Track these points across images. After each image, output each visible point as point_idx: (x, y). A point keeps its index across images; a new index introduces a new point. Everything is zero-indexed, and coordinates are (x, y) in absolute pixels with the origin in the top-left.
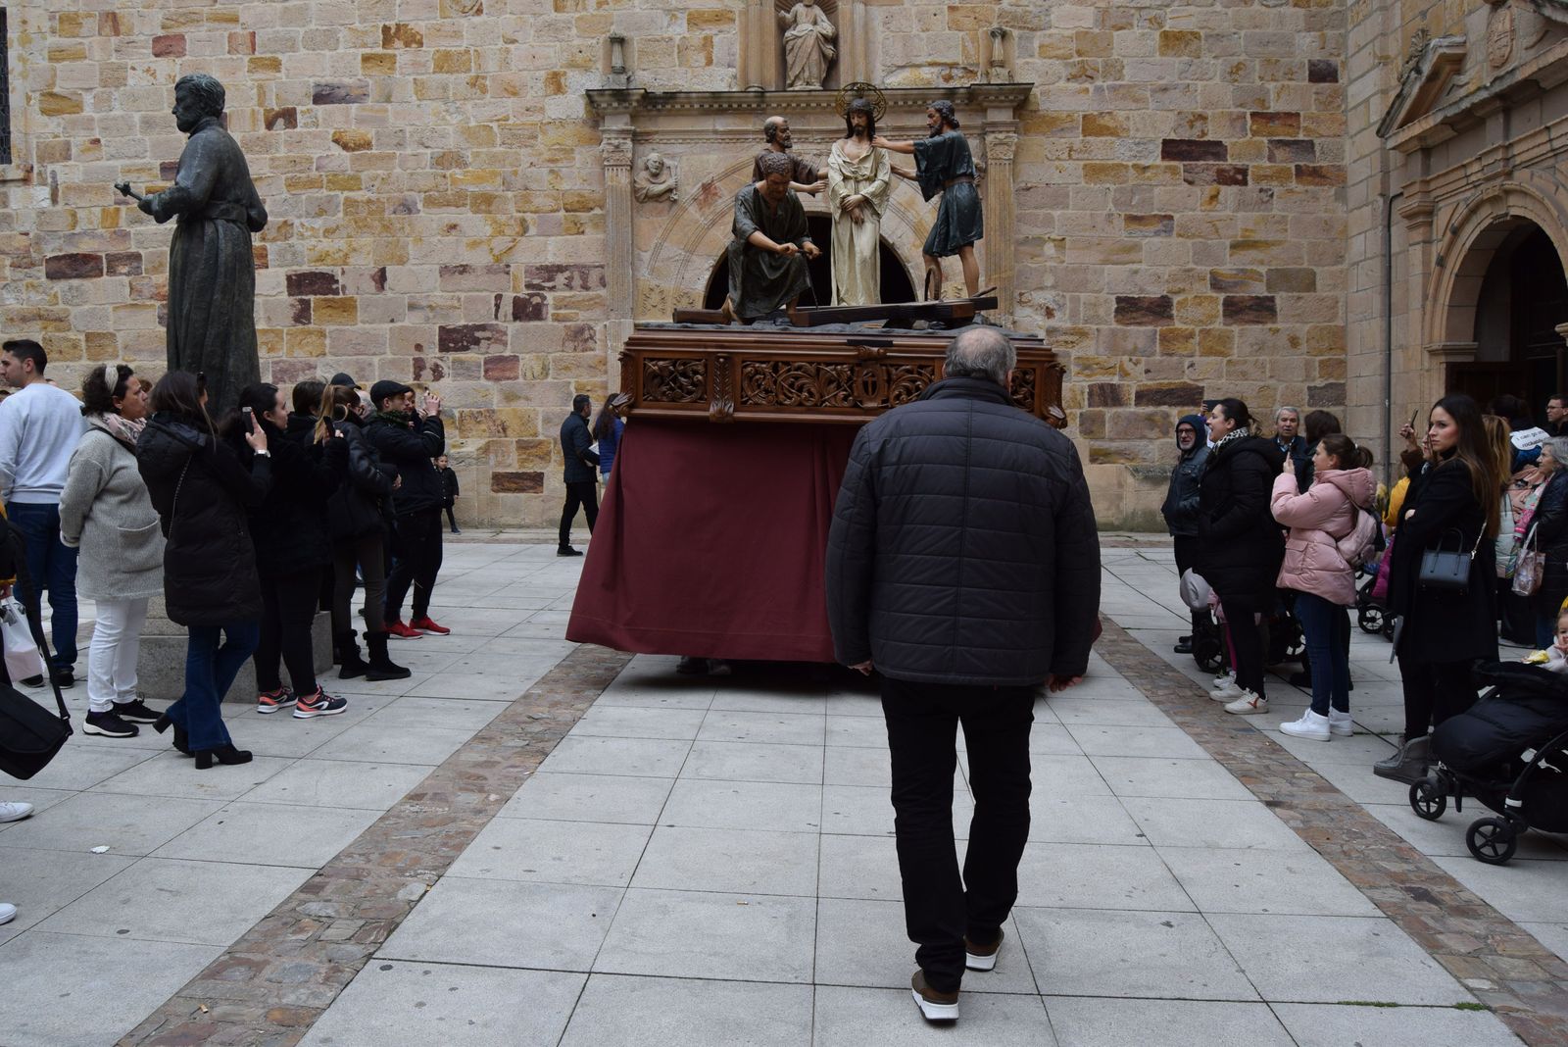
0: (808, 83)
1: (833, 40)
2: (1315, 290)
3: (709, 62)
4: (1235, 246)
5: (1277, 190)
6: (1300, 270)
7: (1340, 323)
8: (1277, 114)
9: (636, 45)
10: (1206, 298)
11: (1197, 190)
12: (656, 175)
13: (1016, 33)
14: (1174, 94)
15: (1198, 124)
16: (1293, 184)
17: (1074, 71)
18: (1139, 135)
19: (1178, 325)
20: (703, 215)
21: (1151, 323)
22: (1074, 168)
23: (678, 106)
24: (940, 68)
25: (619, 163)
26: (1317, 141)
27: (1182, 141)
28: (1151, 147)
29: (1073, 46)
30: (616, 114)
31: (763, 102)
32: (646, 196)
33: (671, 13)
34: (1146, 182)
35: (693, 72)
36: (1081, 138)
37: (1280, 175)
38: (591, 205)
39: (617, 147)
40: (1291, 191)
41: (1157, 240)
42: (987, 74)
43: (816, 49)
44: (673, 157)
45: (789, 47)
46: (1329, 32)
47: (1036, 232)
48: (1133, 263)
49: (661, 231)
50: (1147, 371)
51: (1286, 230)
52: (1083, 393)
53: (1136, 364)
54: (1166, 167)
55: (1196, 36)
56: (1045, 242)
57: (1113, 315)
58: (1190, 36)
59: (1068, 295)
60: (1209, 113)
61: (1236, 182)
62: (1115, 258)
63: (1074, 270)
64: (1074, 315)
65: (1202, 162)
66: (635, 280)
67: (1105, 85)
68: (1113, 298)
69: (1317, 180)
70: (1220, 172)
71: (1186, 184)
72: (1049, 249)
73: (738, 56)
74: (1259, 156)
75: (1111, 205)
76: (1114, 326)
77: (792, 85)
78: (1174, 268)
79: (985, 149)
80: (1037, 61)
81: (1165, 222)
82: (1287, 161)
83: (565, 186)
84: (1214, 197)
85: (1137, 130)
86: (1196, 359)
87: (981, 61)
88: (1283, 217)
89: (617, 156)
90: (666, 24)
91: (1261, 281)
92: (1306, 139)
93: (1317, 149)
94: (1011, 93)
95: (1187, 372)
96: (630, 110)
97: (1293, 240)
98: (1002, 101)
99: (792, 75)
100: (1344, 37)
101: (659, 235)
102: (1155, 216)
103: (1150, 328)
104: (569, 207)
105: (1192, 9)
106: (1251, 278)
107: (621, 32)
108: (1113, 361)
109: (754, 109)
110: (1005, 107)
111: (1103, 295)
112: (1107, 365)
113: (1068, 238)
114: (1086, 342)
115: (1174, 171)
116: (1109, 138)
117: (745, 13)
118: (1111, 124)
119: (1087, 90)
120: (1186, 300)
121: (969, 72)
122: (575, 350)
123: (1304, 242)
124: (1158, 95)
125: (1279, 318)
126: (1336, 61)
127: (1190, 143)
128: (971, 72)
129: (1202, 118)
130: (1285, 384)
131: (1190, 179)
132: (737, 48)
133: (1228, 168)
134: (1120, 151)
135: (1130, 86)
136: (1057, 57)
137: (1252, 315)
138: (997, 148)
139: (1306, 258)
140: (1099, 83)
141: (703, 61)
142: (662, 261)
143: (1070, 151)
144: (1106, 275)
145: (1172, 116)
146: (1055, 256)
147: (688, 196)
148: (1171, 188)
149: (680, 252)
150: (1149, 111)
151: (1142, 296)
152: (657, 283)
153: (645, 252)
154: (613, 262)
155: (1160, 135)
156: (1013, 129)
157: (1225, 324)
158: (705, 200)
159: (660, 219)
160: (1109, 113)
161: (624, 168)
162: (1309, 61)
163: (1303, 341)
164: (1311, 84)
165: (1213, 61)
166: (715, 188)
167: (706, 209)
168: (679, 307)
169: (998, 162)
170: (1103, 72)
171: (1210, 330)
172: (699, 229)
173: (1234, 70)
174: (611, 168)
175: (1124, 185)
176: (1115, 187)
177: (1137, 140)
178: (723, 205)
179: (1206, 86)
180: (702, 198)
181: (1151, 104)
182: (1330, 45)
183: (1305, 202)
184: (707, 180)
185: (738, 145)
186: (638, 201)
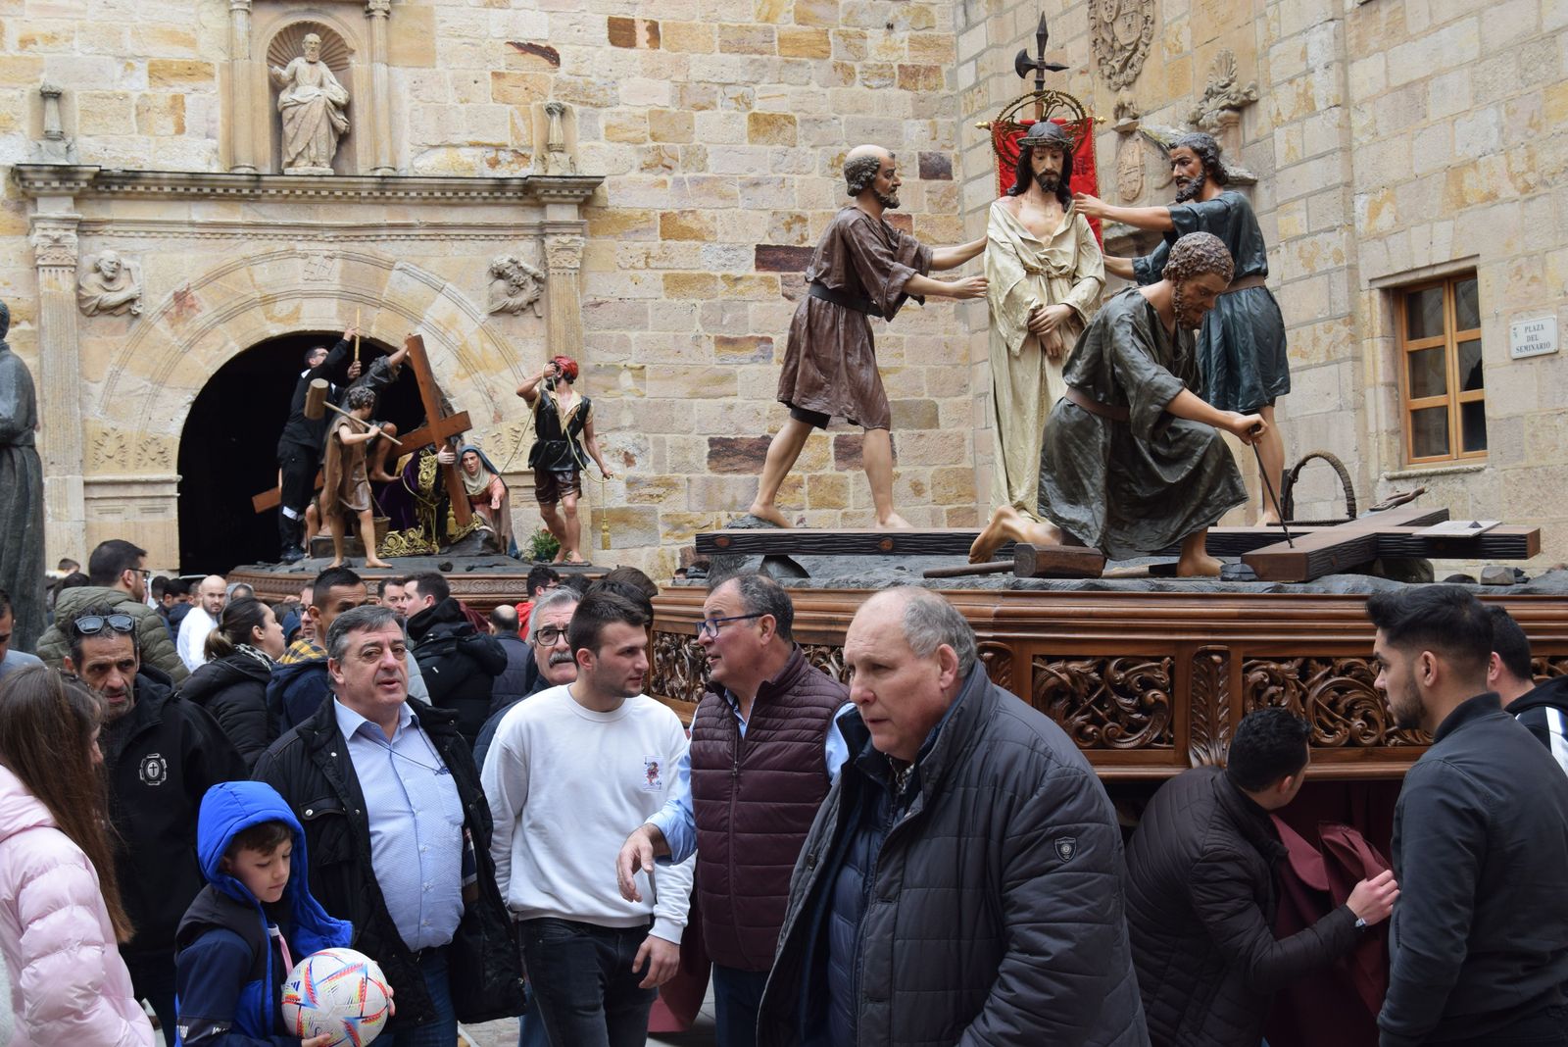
0: (314, 163)
1: (346, 109)
2: (938, 426)
3: (181, 129)
6: (920, 403)
7: (967, 464)
9: (76, 103)
12: (110, 280)
13: (576, 109)
14: (764, 190)
15: (796, 227)
17: (649, 159)
18: (728, 239)
20: (176, 333)
21: (751, 470)
22: (653, 279)
23: (141, 189)
24: (484, 150)
25: (58, 262)
27: (778, 248)
28: (743, 253)
29: (647, 128)
30: (55, 194)
31: (258, 188)
32: (97, 307)
33: (127, 63)
34: (739, 297)
35: (157, 141)
36: (660, 241)
39: (57, 241)
41: (755, 367)
42: (544, 159)
43: (325, 120)
44: (132, 255)
45: (287, 115)
46: (940, 120)
47: (609, 358)
48: (727, 396)
49: (117, 355)
51: (902, 356)
52: (674, 559)
54: (762, 279)
55: (790, 120)
56: (621, 370)
57: (706, 460)
58: (783, 121)
59: (651, 437)
60: (809, 213)
62: (704, 390)
63: (658, 407)
64: (659, 461)
66: (84, 421)
67: (686, 176)
68: (705, 439)
71: (785, 299)
72: (626, 380)
73: (219, 124)
75: (698, 326)
76: (708, 474)
77: (291, 164)
79: (544, 253)
80: (603, 144)
81: (763, 346)
85: (726, 233)
86: (806, 513)
87: (534, 143)
88: (898, 339)
89: (55, 252)
90: (117, 76)
94: (577, 188)
96: (76, 191)
97: (911, 366)
98: (565, 196)
99: (292, 151)
100: (957, 126)
101: (114, 360)
102: (750, 338)
103: (751, 476)
105: (785, 88)
107: (56, 85)
108: (709, 518)
109: (246, 196)
110: (569, 204)
111: (693, 436)
112: (702, 524)
113: (648, 366)
114: (675, 496)
115: (770, 283)
116: (693, 242)
117: (230, 67)
118: (695, 225)
119: (665, 183)
121: (520, 156)
123: (923, 368)
124: (750, 191)
126: (950, 154)
127: (788, 249)
128: (523, 155)
129: (800, 219)
131: (789, 293)
132: (218, 113)
134: (705, 259)
135: (716, 179)
136: (628, 141)
138: (560, 254)
139: (926, 388)
140: (678, 174)
141: (172, 129)
142: (120, 396)
143: (647, 258)
144: (695, 411)
145: (766, 216)
146: (633, 387)
147: (155, 309)
148: (769, 304)
149: (145, 383)
150: (739, 210)
151: (739, 436)
152: (113, 424)
153: (96, 382)
154: (54, 398)
155: (752, 240)
156: (579, 230)
157: (837, 469)
158: (179, 314)
159: (116, 338)
160: (691, 211)
161: (66, 270)
162: (920, 154)
163: (928, 488)
164: (923, 181)
165: (810, 151)
166: (192, 298)
167: (180, 327)
168: (146, 457)
169: (561, 271)
170: (683, 161)
171: (820, 477)
172: (172, 353)
173: (835, 163)
174: (47, 269)
175: (713, 301)
176: (702, 303)
177: (726, 246)
178: (204, 322)
179: (803, 181)
180: (173, 311)
181: (740, 202)
182: (942, 135)
183: (922, 322)
184: (180, 287)
185: (223, 241)
186: (84, 314)
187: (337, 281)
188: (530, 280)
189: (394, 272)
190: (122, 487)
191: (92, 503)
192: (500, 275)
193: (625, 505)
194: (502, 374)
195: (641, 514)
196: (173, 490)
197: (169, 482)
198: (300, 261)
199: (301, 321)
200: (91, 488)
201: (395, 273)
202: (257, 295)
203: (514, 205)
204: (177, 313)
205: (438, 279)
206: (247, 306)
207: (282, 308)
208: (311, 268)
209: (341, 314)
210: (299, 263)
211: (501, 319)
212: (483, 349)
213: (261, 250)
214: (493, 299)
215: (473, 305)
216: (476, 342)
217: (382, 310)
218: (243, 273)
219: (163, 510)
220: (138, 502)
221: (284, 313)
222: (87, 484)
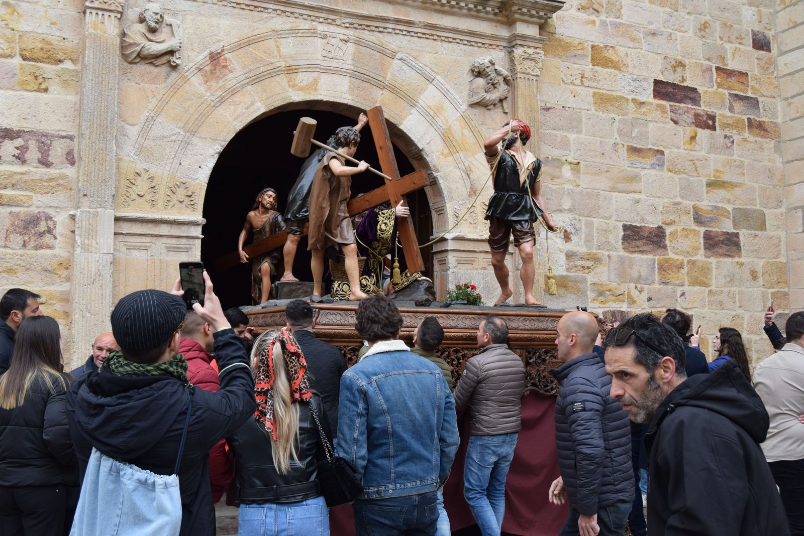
2: (765, 230)
4: (710, 185)
5: (736, 138)
6: (755, 211)
7: (782, 259)
8: (734, 71)
10: (692, 230)
11: (679, 129)
12: (153, 31)
15: (679, 70)
16: (746, 134)
17: (584, 2)
18: (636, 72)
19: (671, 255)
20: (209, 88)
21: (650, 252)
22: (586, 94)
25: (106, 6)
26: (760, 99)
27: (668, 84)
28: (645, 84)
32: (138, 55)
34: (643, 117)
36: (591, 66)
37: (737, 125)
38: (60, 56)
40: (745, 140)
41: (653, 172)
44: (175, 12)
46: (764, 10)
47: (557, 153)
48: (635, 192)
49: (154, 102)
50: (650, 299)
51: (744, 175)
53: (640, 292)
54: (658, 106)
56: (563, 164)
57: (620, 241)
59: (583, 219)
60: (686, 61)
61: (708, 127)
62: (620, 186)
63: (588, 195)
64: (589, 241)
65: (682, 105)
66: (119, 160)
67: (608, 20)
68: (620, 225)
69: (762, 132)
70: (697, 116)
71: (672, 123)
72: (566, 171)
74: (722, 106)
75: (616, 135)
76: (622, 253)
78: (666, 200)
79: (512, 61)
81: (658, 156)
82: (742, 113)
83: (24, 26)
84: (693, 138)
85: (635, 67)
86: (686, 288)
88: (742, 162)
91: (729, 218)
92: (754, 96)
93: (761, 105)
94: (542, 10)
95: (679, 300)
97: (749, 183)
100: (774, 15)
101: (151, 106)
102: (650, 149)
103: (650, 256)
104: (27, 54)
106: (722, 215)
108: (623, 288)
110: (533, 23)
111: (612, 221)
112: (618, 293)
113: (582, 163)
114: (600, 268)
115: (663, 109)
116: (613, 70)
118: (614, 58)
119: (594, 22)
120: (676, 231)
122: (24, 245)
124: (650, 38)
125: (743, 252)
126: (770, 34)
127: (674, 86)
129: (681, 65)
130: (749, 314)
131: (675, 119)
133: (702, 113)
134: (620, 85)
135: (628, 26)
137: (723, 249)
138: (525, 62)
139: (758, 200)
140: (603, 17)
142: (154, 140)
143: (582, 77)
144: (614, 202)
145: (660, 59)
146: (572, 179)
147: (191, 64)
148: (661, 125)
149: (178, 130)
150: (643, 52)
151: (643, 225)
152: (146, 166)
153: (132, 125)
154: (91, 133)
155: (652, 75)
156: (540, 46)
157: (705, 256)
158: (212, 72)
159: (154, 86)
160: (612, 47)
161: (113, 15)
162: (752, 31)
163: (760, 275)
164: (754, 50)
165: (687, 17)
166: (225, 59)
167: (213, 83)
168: (174, 199)
169: (527, 77)
170: (606, 8)
171: (695, 261)
172: (205, 106)
173: (702, 28)
174: (94, 12)
175: (625, 117)
176: (619, 118)
177: (635, 77)
178: (235, 82)
179: (683, 37)
180: (208, 68)
181: (643, 45)
182: (765, 20)
183: (755, 151)
184: (215, 48)
185: (256, 13)
186: (126, 61)
187: (349, 62)
188: (502, 81)
189: (396, 61)
190: (150, 225)
191: (121, 238)
192: (479, 73)
193: (565, 273)
194: (476, 156)
195: (576, 281)
196: (197, 232)
197: (195, 224)
198: (320, 40)
199: (319, 92)
200: (121, 223)
201: (396, 63)
202: (283, 64)
203: (490, 20)
204: (211, 71)
205: (430, 71)
206: (273, 73)
207: (303, 78)
208: (329, 48)
209: (351, 90)
210: (319, 42)
211: (478, 111)
212: (463, 134)
213: (288, 26)
214: (472, 92)
215: (457, 97)
216: (458, 129)
217: (385, 92)
218: (271, 43)
219: (187, 250)
220: (165, 240)
221: (305, 83)
222: (117, 219)
